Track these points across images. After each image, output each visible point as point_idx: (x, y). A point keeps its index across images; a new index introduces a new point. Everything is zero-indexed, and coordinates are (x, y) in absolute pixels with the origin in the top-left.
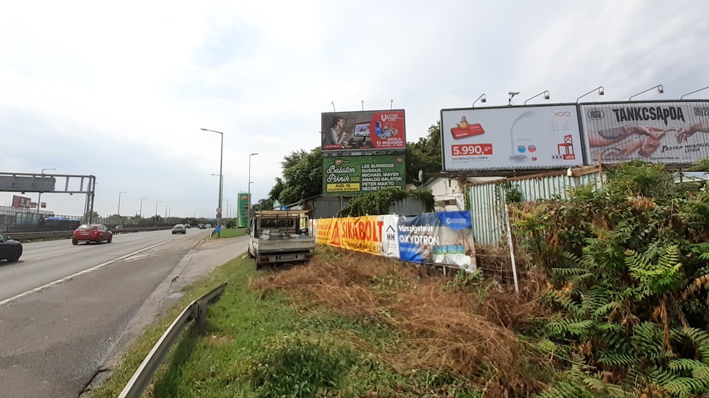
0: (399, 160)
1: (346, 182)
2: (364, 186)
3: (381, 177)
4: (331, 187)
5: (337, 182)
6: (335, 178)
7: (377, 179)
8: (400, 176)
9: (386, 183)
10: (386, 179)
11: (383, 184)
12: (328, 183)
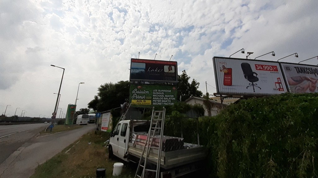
0: (174, 88)
1: (143, 99)
2: (154, 102)
3: (164, 97)
4: (134, 102)
5: (138, 99)
6: (137, 96)
7: (161, 98)
8: (174, 97)
9: (166, 101)
10: (166, 99)
11: (165, 101)
12: (132, 99)
